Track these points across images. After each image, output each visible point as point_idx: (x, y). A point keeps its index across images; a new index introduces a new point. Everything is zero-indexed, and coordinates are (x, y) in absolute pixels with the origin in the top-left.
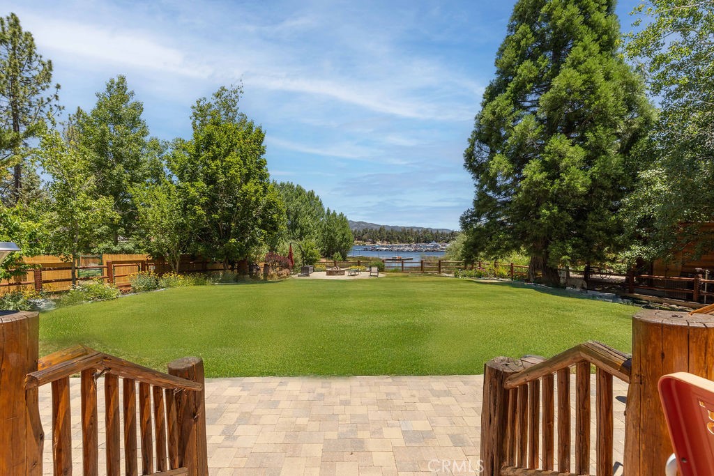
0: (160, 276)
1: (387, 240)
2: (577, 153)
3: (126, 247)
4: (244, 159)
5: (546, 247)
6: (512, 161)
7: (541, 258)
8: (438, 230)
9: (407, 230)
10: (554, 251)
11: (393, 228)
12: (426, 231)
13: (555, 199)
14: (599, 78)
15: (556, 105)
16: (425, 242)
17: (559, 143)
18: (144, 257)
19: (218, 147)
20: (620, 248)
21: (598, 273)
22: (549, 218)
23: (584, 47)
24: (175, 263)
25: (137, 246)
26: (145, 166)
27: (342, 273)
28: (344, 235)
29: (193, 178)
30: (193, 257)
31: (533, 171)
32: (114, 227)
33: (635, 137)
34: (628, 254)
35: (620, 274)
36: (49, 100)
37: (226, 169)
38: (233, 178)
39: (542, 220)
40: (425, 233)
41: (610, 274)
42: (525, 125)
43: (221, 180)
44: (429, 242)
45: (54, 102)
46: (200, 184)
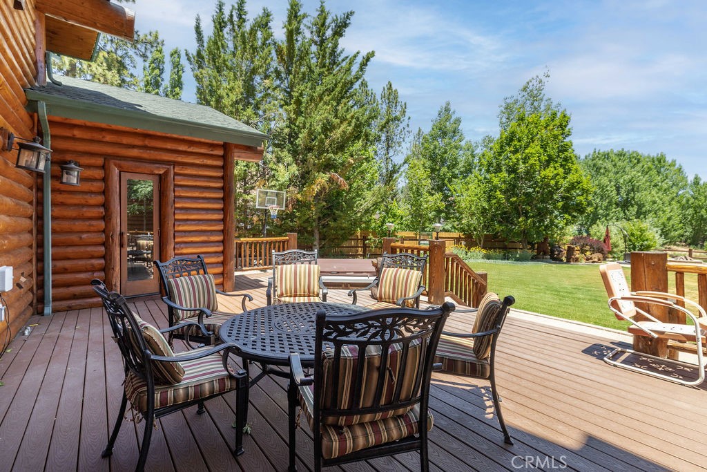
0: (469, 249)
3: (446, 227)
4: (544, 147)
18: (456, 234)
19: (519, 141)
24: (480, 241)
25: (453, 227)
26: (462, 164)
29: (498, 169)
30: (495, 236)
32: (439, 211)
36: (404, 129)
37: (525, 160)
38: (532, 166)
43: (520, 170)
45: (407, 129)
46: (504, 174)
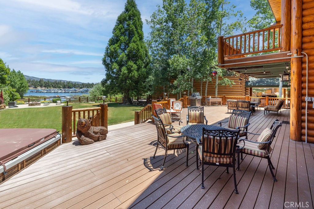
1: (45, 87)
2: (135, 67)
5: (128, 92)
6: (119, 65)
7: (127, 95)
8: (75, 82)
9: (58, 81)
10: (130, 93)
11: (48, 80)
12: (69, 82)
13: (131, 78)
14: (140, 48)
15: (130, 52)
16: (69, 88)
17: (131, 63)
20: (145, 92)
21: (140, 99)
22: (129, 83)
23: (136, 37)
27: (39, 104)
28: (22, 84)
31: (124, 70)
33: (148, 64)
34: (147, 94)
35: (145, 99)
39: (127, 84)
40: (68, 83)
41: (143, 99)
42: (122, 56)
44: (71, 88)
